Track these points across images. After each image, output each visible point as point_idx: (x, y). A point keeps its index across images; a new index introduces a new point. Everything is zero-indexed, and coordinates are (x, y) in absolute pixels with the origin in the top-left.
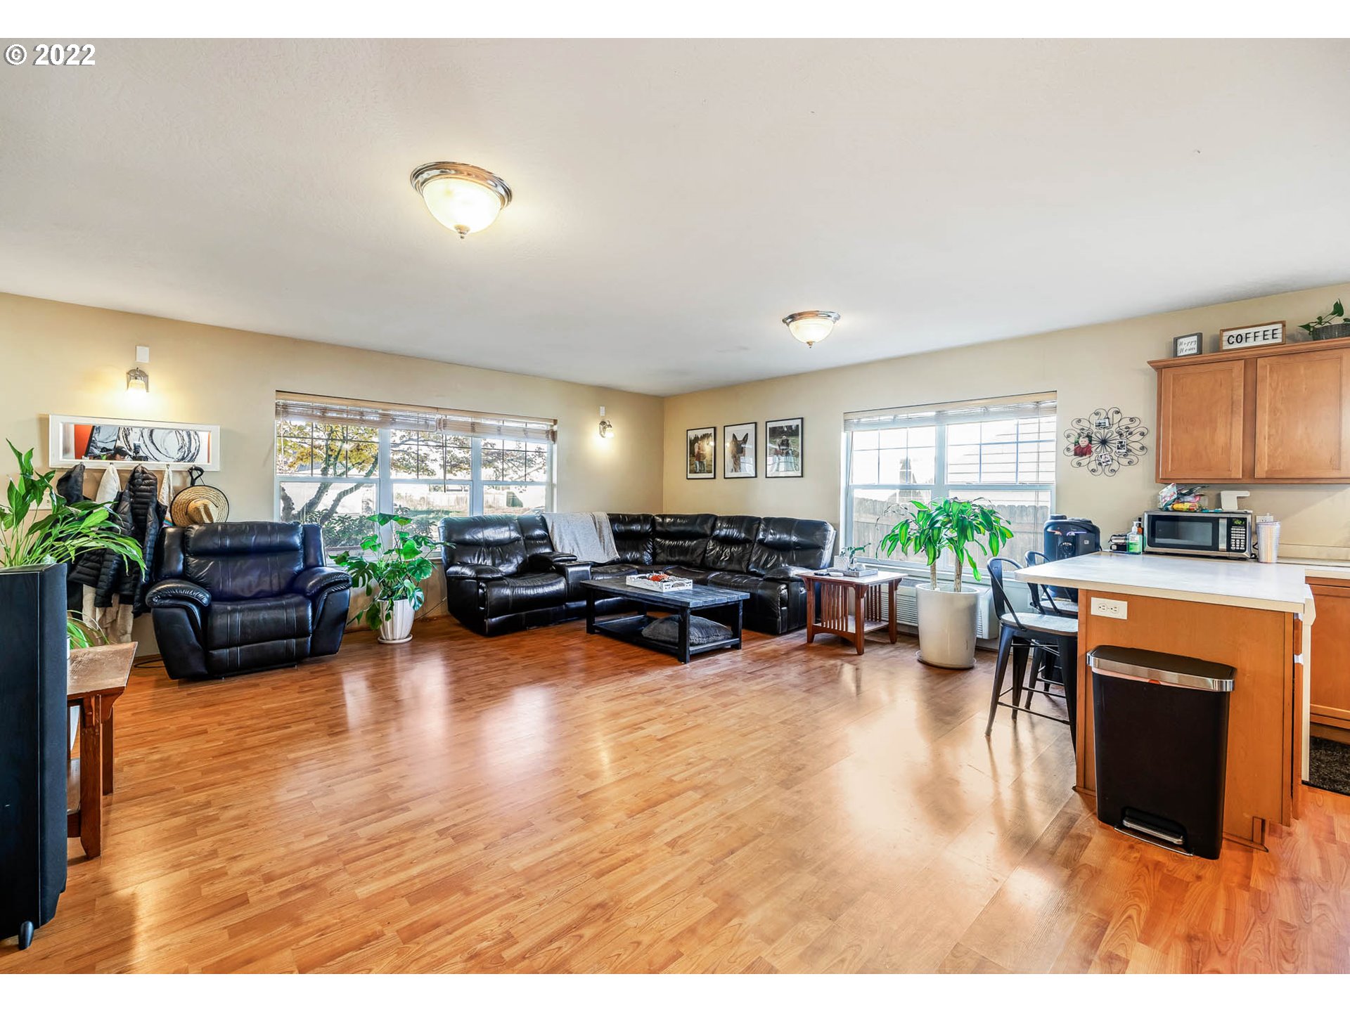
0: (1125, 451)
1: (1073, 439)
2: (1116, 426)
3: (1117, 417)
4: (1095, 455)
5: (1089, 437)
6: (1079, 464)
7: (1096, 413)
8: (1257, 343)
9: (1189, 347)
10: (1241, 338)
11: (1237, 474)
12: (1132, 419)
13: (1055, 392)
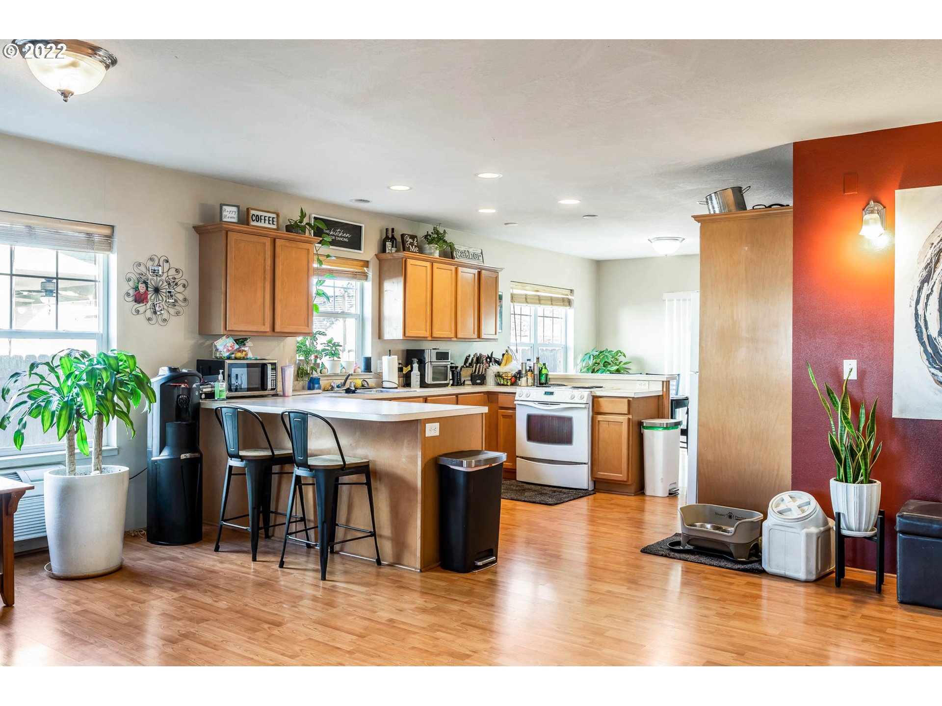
0: (173, 301)
1: (131, 284)
2: (165, 275)
3: (166, 266)
4: (150, 303)
5: (145, 283)
6: (138, 312)
7: (151, 259)
8: (266, 225)
9: (230, 215)
10: (258, 218)
11: (267, 328)
12: (177, 271)
13: (112, 227)
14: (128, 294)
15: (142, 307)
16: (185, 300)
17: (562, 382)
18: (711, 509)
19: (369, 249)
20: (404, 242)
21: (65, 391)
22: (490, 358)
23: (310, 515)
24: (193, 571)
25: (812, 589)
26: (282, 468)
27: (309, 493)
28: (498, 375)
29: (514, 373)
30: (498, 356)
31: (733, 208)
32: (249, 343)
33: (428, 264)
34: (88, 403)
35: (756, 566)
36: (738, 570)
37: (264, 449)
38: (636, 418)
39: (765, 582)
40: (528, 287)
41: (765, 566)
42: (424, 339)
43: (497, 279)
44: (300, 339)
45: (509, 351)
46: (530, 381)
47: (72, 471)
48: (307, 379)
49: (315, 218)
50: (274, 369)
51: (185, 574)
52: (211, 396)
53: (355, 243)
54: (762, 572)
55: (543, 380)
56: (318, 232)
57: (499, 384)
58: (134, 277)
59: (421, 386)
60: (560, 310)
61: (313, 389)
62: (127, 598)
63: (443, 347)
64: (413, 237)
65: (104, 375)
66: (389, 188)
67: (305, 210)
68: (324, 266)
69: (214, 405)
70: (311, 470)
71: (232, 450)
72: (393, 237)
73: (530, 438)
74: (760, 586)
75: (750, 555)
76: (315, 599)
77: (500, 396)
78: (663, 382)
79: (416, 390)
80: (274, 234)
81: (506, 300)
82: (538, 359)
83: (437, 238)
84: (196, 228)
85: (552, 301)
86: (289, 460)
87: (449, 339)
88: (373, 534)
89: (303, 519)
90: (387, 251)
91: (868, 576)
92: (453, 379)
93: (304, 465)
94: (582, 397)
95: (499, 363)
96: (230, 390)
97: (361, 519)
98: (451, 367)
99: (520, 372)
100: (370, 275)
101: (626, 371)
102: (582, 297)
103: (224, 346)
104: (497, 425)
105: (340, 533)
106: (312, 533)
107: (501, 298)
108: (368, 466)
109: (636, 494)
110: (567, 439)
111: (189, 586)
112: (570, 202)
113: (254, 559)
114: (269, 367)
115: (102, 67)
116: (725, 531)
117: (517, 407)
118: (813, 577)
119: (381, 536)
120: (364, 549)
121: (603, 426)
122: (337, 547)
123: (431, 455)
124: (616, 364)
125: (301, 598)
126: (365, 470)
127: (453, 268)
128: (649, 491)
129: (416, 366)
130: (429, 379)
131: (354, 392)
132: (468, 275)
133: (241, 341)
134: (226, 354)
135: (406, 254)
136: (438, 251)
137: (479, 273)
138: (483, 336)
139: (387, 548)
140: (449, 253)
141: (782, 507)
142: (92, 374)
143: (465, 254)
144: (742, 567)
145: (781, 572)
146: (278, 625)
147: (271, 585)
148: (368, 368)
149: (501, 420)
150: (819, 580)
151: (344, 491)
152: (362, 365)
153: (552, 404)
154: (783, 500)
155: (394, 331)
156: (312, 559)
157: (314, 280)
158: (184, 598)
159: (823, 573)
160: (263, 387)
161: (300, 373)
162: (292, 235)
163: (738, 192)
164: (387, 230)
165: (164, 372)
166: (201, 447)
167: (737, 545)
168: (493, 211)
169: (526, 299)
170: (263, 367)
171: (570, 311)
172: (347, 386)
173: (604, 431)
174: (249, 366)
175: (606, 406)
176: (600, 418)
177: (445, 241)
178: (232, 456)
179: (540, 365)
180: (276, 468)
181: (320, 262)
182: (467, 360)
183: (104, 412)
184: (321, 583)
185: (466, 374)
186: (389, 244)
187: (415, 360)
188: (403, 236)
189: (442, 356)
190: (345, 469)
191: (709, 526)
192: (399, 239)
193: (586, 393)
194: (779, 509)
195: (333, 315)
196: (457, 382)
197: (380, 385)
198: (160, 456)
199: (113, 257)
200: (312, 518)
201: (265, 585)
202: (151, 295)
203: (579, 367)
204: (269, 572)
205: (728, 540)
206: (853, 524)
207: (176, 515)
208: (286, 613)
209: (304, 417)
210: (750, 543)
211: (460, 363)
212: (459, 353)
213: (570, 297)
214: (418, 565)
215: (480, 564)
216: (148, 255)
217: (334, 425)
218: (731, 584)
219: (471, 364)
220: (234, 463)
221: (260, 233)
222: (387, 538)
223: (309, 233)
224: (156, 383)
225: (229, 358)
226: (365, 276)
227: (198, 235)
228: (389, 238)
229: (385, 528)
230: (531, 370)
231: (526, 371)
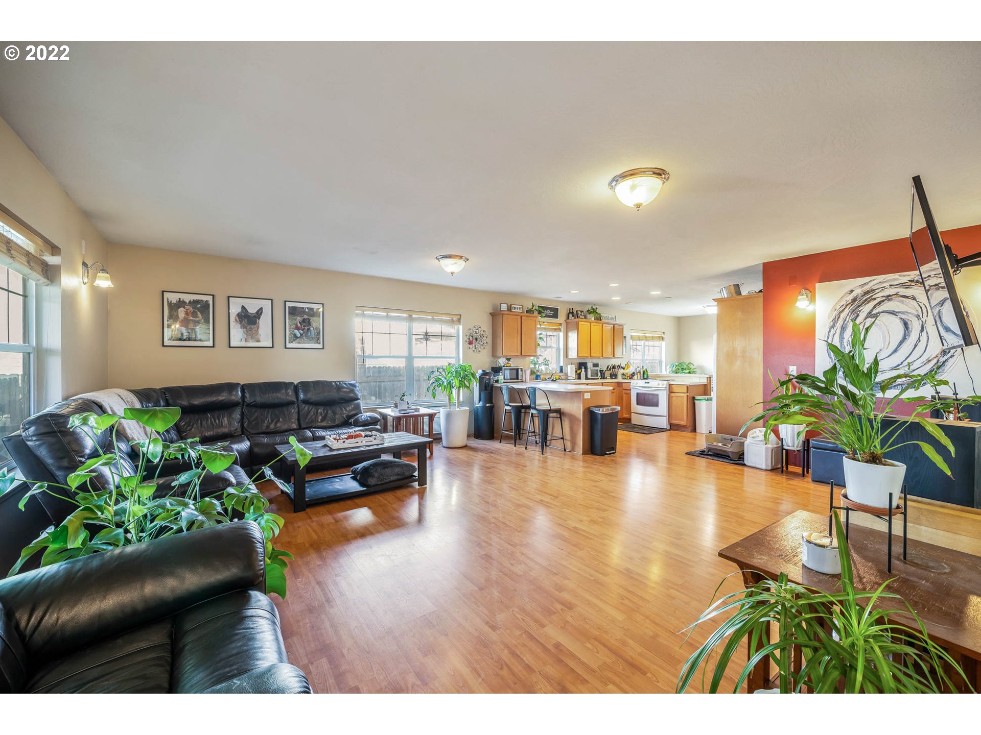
0: (482, 343)
1: (467, 337)
2: (480, 333)
3: (480, 329)
4: (474, 344)
5: (472, 336)
6: (470, 348)
7: (475, 327)
8: (518, 311)
9: (504, 307)
10: (515, 308)
11: (519, 354)
12: (484, 331)
13: (461, 315)
14: (466, 341)
15: (471, 346)
16: (487, 343)
17: (656, 377)
18: (722, 437)
19: (562, 318)
20: (577, 314)
21: (448, 378)
22: (620, 366)
23: (537, 431)
24: (493, 449)
25: (769, 473)
26: (525, 411)
27: (536, 420)
28: (623, 374)
29: (631, 373)
30: (623, 365)
31: (734, 295)
32: (511, 360)
33: (589, 324)
34: (456, 383)
35: (741, 462)
36: (732, 463)
37: (519, 403)
38: (691, 395)
39: (746, 469)
40: (640, 332)
41: (746, 462)
42: (587, 357)
43: (623, 329)
44: (532, 358)
45: (629, 364)
46: (639, 377)
47: (450, 408)
48: (535, 375)
49: (538, 306)
50: (522, 371)
51: (490, 449)
52: (497, 381)
53: (555, 316)
54: (745, 465)
55: (645, 377)
56: (540, 313)
57: (623, 379)
58: (468, 334)
59: (586, 379)
60: (657, 343)
61: (538, 379)
62: (471, 455)
63: (596, 361)
64: (581, 312)
65: (461, 372)
66: (570, 292)
67: (534, 304)
68: (542, 327)
69: (499, 385)
70: (537, 411)
71: (506, 402)
72: (573, 312)
73: (638, 404)
74: (743, 470)
75: (740, 458)
76: (539, 460)
77: (624, 384)
78: (707, 378)
79: (583, 380)
80: (521, 314)
81: (628, 338)
82: (643, 367)
83: (593, 311)
84: (490, 314)
85: (653, 338)
86: (529, 407)
87: (599, 357)
88: (562, 438)
89: (534, 432)
90: (570, 318)
91: (799, 470)
92: (601, 376)
93: (535, 408)
94: (663, 385)
95: (624, 369)
96: (504, 379)
97: (558, 433)
98: (600, 371)
99: (634, 373)
100: (562, 330)
101: (694, 373)
102: (670, 336)
103: (502, 362)
104: (622, 397)
105: (549, 437)
106: (537, 437)
107: (625, 337)
108: (560, 410)
109: (691, 432)
110: (656, 404)
111: (492, 453)
112: (656, 293)
113: (515, 446)
114: (520, 370)
115: (464, 262)
116: (727, 446)
117: (632, 389)
118: (770, 468)
119: (566, 440)
120: (558, 444)
121: (674, 399)
122: (548, 444)
123: (587, 406)
124: (688, 369)
125: (534, 459)
126: (558, 411)
127: (601, 325)
128: (698, 431)
129: (583, 370)
130: (589, 376)
131: (555, 381)
132: (607, 328)
133: (508, 359)
134: (503, 365)
135: (579, 319)
136: (593, 318)
137: (614, 326)
138: (616, 356)
139: (569, 445)
140: (599, 318)
141: (755, 435)
142: (456, 372)
143: (607, 318)
144: (734, 462)
145: (754, 465)
146: (526, 467)
147: (522, 455)
148: (561, 371)
149: (624, 395)
150: (773, 470)
151: (550, 420)
152: (559, 370)
153: (649, 387)
154: (755, 432)
155: (573, 354)
156: (538, 447)
157: (538, 332)
158: (490, 456)
159: (775, 467)
160: (517, 378)
161: (532, 373)
162: (528, 314)
163: (737, 287)
164: (570, 309)
165: (480, 371)
166: (494, 402)
167: (732, 453)
168: (619, 298)
169: (639, 338)
170: (517, 370)
171: (664, 343)
172: (552, 379)
173: (675, 401)
174: (510, 369)
175: (675, 389)
176: (672, 394)
177: (597, 313)
178: (506, 405)
179: (644, 369)
180: (523, 411)
181: (540, 325)
182: (608, 367)
183: (461, 386)
184: (542, 455)
185: (607, 374)
186: (570, 315)
187: (583, 367)
188: (577, 311)
189: (596, 365)
190: (551, 411)
191: (720, 444)
192: (575, 313)
193: (665, 382)
194: (753, 436)
195: (546, 347)
196: (603, 377)
197: (567, 378)
198: (479, 404)
199: (461, 327)
200: (538, 432)
201: (519, 454)
202: (474, 341)
203: (668, 370)
204: (522, 451)
205: (728, 450)
206: (790, 443)
207: (485, 427)
208: (528, 463)
209: (535, 389)
210: (739, 452)
211: (605, 369)
212: (603, 364)
213: (663, 336)
214: (581, 452)
215: (608, 453)
216: (473, 326)
217: (546, 393)
218: (726, 468)
219: (610, 369)
220: (507, 408)
221: (516, 314)
222: (569, 441)
223: (536, 313)
224: (478, 375)
225: (504, 366)
226: (560, 330)
227: (491, 317)
228: (571, 313)
229: (568, 436)
230: (640, 372)
231: (637, 373)
